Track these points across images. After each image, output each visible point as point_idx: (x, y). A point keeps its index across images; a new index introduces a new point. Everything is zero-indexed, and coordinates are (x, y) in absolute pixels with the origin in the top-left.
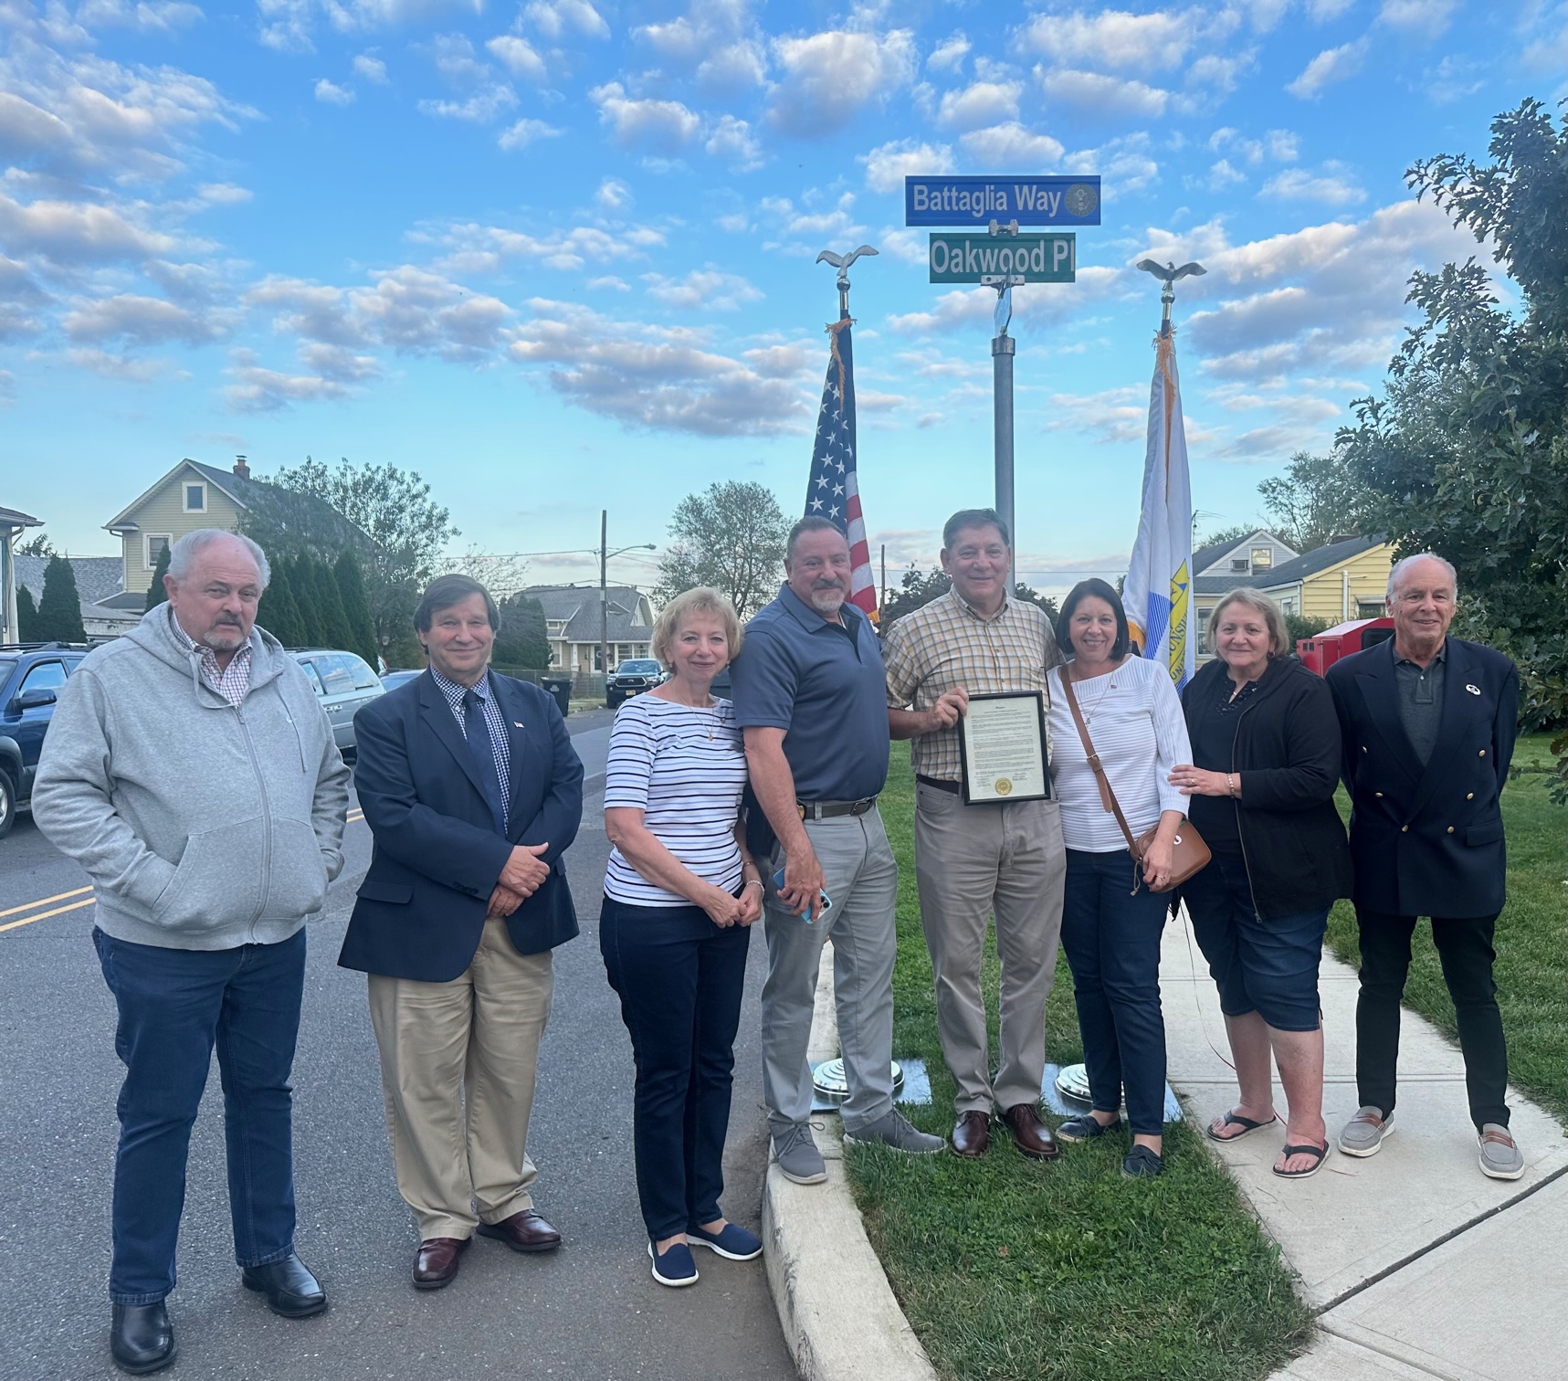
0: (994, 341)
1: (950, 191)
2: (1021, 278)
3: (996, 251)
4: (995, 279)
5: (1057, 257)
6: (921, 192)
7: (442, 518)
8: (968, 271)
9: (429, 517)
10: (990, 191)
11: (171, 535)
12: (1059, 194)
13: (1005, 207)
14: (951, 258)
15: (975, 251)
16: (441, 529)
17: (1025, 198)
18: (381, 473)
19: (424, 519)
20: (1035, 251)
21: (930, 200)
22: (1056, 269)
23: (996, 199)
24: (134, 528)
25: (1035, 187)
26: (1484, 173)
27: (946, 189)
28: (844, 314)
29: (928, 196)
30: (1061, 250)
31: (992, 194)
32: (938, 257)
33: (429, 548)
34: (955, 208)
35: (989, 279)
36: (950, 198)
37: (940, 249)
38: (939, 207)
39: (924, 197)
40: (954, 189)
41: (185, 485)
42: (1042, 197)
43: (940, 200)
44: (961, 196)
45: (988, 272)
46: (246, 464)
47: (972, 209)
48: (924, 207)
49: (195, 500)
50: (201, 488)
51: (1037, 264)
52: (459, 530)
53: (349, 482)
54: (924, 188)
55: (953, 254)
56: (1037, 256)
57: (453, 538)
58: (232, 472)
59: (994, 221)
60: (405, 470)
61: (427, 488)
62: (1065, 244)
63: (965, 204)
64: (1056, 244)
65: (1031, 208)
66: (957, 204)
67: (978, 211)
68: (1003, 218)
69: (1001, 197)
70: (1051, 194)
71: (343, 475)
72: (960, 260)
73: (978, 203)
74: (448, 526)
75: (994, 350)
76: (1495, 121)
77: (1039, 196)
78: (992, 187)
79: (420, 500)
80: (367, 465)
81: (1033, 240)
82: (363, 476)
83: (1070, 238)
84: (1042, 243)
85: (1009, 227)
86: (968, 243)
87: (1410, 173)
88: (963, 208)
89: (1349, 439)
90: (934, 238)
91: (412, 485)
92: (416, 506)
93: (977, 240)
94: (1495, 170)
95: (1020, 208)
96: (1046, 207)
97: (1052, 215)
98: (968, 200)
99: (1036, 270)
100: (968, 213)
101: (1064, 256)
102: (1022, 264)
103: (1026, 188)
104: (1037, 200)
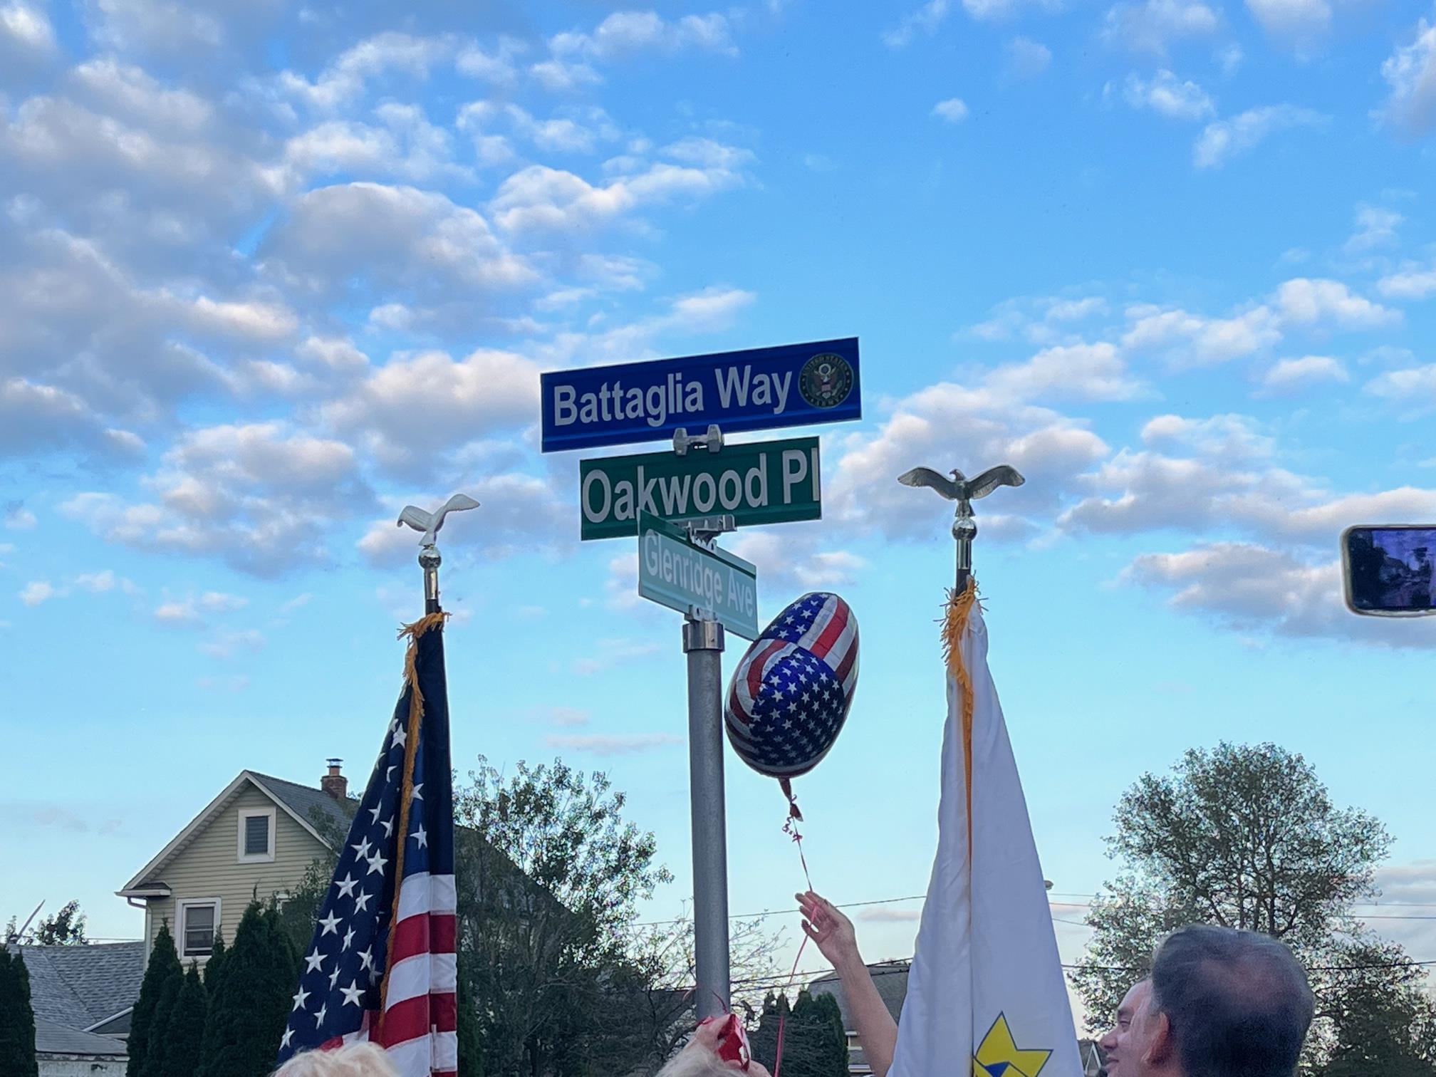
1: (611, 389)
2: (730, 519)
3: (688, 478)
5: (789, 479)
6: (565, 397)
8: (641, 514)
9: (625, 850)
10: (676, 382)
11: (218, 900)
12: (789, 375)
13: (700, 406)
14: (615, 497)
15: (653, 482)
16: (643, 872)
17: (732, 387)
18: (544, 777)
19: (613, 855)
20: (753, 472)
21: (579, 408)
22: (788, 500)
23: (685, 395)
24: (164, 892)
25: (748, 368)
27: (604, 387)
28: (433, 606)
29: (577, 402)
30: (795, 466)
31: (679, 386)
32: (595, 497)
33: (622, 908)
34: (619, 416)
35: (674, 527)
36: (611, 401)
37: (597, 485)
38: (594, 417)
39: (569, 404)
40: (617, 386)
41: (244, 813)
42: (761, 383)
43: (593, 408)
44: (629, 395)
46: (341, 774)
47: (647, 414)
48: (570, 420)
49: (257, 843)
50: (266, 818)
51: (756, 494)
53: (491, 795)
54: (570, 389)
55: (618, 490)
56: (756, 481)
57: (660, 886)
58: (319, 787)
59: (682, 431)
61: (620, 799)
62: (800, 456)
63: (635, 409)
64: (787, 456)
65: (742, 402)
66: (623, 410)
67: (657, 417)
68: (696, 423)
69: (694, 390)
70: (775, 376)
71: (480, 784)
72: (629, 498)
73: (656, 402)
77: (755, 381)
78: (678, 376)
79: (607, 821)
80: (521, 764)
81: (748, 455)
82: (515, 784)
83: (814, 442)
84: (763, 458)
85: (707, 438)
86: (641, 470)
88: (632, 415)
90: (587, 466)
92: (601, 833)
93: (654, 463)
95: (726, 403)
96: (767, 399)
97: (778, 411)
98: (639, 401)
99: (754, 503)
100: (641, 422)
101: (799, 477)
102: (730, 496)
103: (733, 371)
104: (752, 387)
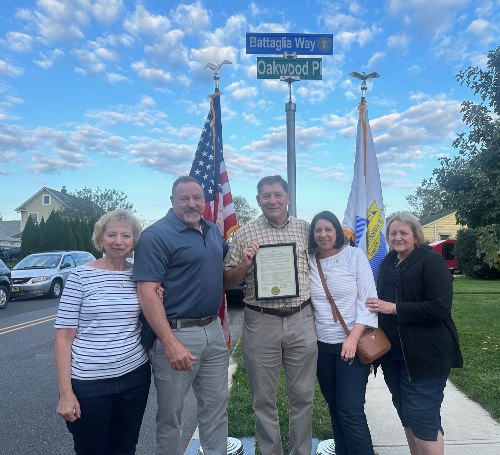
0: (286, 104)
1: (266, 39)
2: (298, 78)
3: (287, 65)
4: (286, 77)
5: (314, 68)
6: (253, 40)
7: (131, 207)
8: (274, 73)
10: (284, 40)
11: (38, 212)
12: (315, 41)
13: (291, 47)
14: (267, 68)
15: (277, 65)
16: (131, 210)
17: (299, 43)
18: (110, 192)
20: (304, 66)
21: (257, 43)
22: (314, 74)
23: (287, 43)
24: (25, 210)
25: (304, 38)
26: (485, 73)
27: (264, 38)
28: (217, 90)
29: (256, 41)
30: (316, 65)
31: (285, 41)
32: (261, 68)
34: (269, 47)
35: (284, 77)
36: (266, 42)
37: (262, 64)
38: (261, 46)
39: (254, 42)
40: (268, 38)
41: (44, 196)
42: (307, 43)
43: (262, 43)
44: (271, 41)
45: (283, 74)
46: (66, 189)
47: (276, 47)
48: (255, 46)
49: (47, 201)
50: (49, 197)
51: (305, 71)
52: (136, 211)
53: (99, 194)
54: (254, 38)
55: (268, 66)
56: (305, 68)
58: (60, 191)
59: (286, 52)
60: (118, 190)
61: (126, 197)
62: (317, 63)
63: (273, 45)
64: (314, 63)
65: (302, 47)
66: (269, 45)
67: (279, 48)
68: (290, 51)
69: (289, 42)
70: (311, 41)
71: (97, 192)
72: (271, 69)
73: (279, 44)
74: (133, 209)
75: (286, 108)
76: (489, 53)
77: (306, 42)
78: (285, 38)
79: (123, 201)
81: (303, 61)
82: (104, 192)
83: (320, 60)
84: (307, 62)
85: (292, 55)
86: (274, 62)
87: (457, 75)
88: (272, 47)
89: (438, 173)
90: (259, 59)
91: (121, 196)
92: (122, 203)
93: (278, 60)
94: (489, 72)
95: (298, 47)
96: (309, 47)
97: (312, 50)
98: (274, 43)
99: (305, 74)
100: (275, 49)
101: (317, 68)
102: (299, 71)
103: (300, 39)
104: (305, 44)
